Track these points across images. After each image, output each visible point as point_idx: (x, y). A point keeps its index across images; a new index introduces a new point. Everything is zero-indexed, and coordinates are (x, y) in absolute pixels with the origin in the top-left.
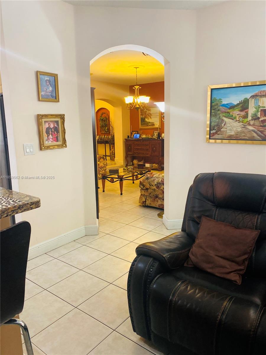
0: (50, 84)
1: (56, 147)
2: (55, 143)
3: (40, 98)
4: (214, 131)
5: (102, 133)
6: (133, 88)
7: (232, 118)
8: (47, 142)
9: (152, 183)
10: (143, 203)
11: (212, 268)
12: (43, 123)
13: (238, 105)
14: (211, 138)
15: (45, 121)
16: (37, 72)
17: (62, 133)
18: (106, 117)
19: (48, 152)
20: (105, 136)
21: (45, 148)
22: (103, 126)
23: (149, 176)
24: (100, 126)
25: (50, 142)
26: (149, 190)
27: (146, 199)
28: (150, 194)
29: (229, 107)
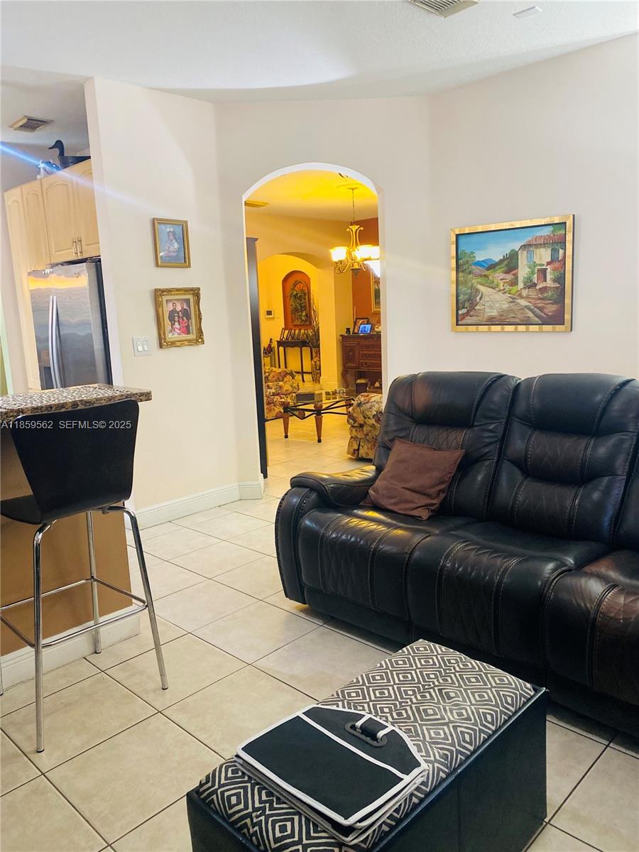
0: (175, 238)
1: (186, 343)
2: (184, 337)
3: (159, 262)
4: (464, 311)
5: (295, 326)
6: (348, 230)
7: (493, 285)
8: (170, 335)
9: (368, 413)
10: (354, 453)
11: (395, 504)
12: (164, 302)
13: (501, 261)
14: (460, 323)
15: (167, 300)
16: (154, 222)
17: (196, 320)
18: (302, 290)
19: (173, 351)
20: (300, 330)
21: (167, 345)
22: (296, 310)
23: (362, 399)
24: (290, 309)
25: (176, 335)
26: (365, 428)
27: (359, 446)
28: (367, 435)
29: (487, 266)
